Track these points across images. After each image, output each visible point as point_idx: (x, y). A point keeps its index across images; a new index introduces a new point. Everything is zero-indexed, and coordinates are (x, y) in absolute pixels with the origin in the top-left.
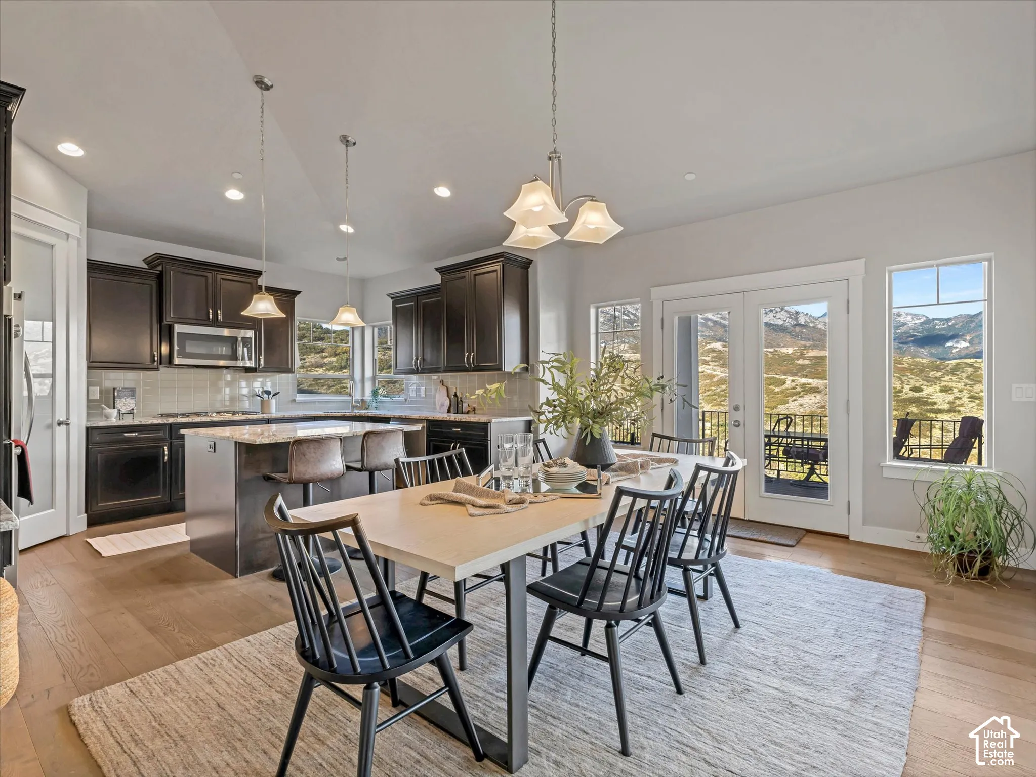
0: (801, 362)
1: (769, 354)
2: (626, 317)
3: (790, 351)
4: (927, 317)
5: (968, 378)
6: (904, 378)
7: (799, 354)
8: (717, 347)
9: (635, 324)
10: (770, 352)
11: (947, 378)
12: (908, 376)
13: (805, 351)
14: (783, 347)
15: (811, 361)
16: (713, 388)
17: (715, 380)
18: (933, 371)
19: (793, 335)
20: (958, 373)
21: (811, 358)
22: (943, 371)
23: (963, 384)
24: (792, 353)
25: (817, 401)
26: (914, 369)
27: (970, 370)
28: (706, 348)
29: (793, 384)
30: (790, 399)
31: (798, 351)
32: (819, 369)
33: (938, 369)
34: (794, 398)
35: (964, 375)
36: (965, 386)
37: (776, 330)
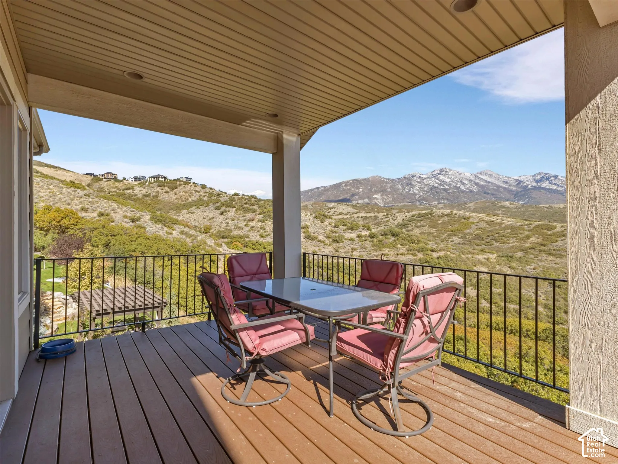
1: (545, 209)
2: (442, 187)
8: (506, 204)
9: (449, 191)
14: (557, 203)
16: (501, 232)
17: (503, 226)
28: (497, 206)
29: (564, 228)
30: (560, 239)
34: (563, 238)
37: (550, 193)
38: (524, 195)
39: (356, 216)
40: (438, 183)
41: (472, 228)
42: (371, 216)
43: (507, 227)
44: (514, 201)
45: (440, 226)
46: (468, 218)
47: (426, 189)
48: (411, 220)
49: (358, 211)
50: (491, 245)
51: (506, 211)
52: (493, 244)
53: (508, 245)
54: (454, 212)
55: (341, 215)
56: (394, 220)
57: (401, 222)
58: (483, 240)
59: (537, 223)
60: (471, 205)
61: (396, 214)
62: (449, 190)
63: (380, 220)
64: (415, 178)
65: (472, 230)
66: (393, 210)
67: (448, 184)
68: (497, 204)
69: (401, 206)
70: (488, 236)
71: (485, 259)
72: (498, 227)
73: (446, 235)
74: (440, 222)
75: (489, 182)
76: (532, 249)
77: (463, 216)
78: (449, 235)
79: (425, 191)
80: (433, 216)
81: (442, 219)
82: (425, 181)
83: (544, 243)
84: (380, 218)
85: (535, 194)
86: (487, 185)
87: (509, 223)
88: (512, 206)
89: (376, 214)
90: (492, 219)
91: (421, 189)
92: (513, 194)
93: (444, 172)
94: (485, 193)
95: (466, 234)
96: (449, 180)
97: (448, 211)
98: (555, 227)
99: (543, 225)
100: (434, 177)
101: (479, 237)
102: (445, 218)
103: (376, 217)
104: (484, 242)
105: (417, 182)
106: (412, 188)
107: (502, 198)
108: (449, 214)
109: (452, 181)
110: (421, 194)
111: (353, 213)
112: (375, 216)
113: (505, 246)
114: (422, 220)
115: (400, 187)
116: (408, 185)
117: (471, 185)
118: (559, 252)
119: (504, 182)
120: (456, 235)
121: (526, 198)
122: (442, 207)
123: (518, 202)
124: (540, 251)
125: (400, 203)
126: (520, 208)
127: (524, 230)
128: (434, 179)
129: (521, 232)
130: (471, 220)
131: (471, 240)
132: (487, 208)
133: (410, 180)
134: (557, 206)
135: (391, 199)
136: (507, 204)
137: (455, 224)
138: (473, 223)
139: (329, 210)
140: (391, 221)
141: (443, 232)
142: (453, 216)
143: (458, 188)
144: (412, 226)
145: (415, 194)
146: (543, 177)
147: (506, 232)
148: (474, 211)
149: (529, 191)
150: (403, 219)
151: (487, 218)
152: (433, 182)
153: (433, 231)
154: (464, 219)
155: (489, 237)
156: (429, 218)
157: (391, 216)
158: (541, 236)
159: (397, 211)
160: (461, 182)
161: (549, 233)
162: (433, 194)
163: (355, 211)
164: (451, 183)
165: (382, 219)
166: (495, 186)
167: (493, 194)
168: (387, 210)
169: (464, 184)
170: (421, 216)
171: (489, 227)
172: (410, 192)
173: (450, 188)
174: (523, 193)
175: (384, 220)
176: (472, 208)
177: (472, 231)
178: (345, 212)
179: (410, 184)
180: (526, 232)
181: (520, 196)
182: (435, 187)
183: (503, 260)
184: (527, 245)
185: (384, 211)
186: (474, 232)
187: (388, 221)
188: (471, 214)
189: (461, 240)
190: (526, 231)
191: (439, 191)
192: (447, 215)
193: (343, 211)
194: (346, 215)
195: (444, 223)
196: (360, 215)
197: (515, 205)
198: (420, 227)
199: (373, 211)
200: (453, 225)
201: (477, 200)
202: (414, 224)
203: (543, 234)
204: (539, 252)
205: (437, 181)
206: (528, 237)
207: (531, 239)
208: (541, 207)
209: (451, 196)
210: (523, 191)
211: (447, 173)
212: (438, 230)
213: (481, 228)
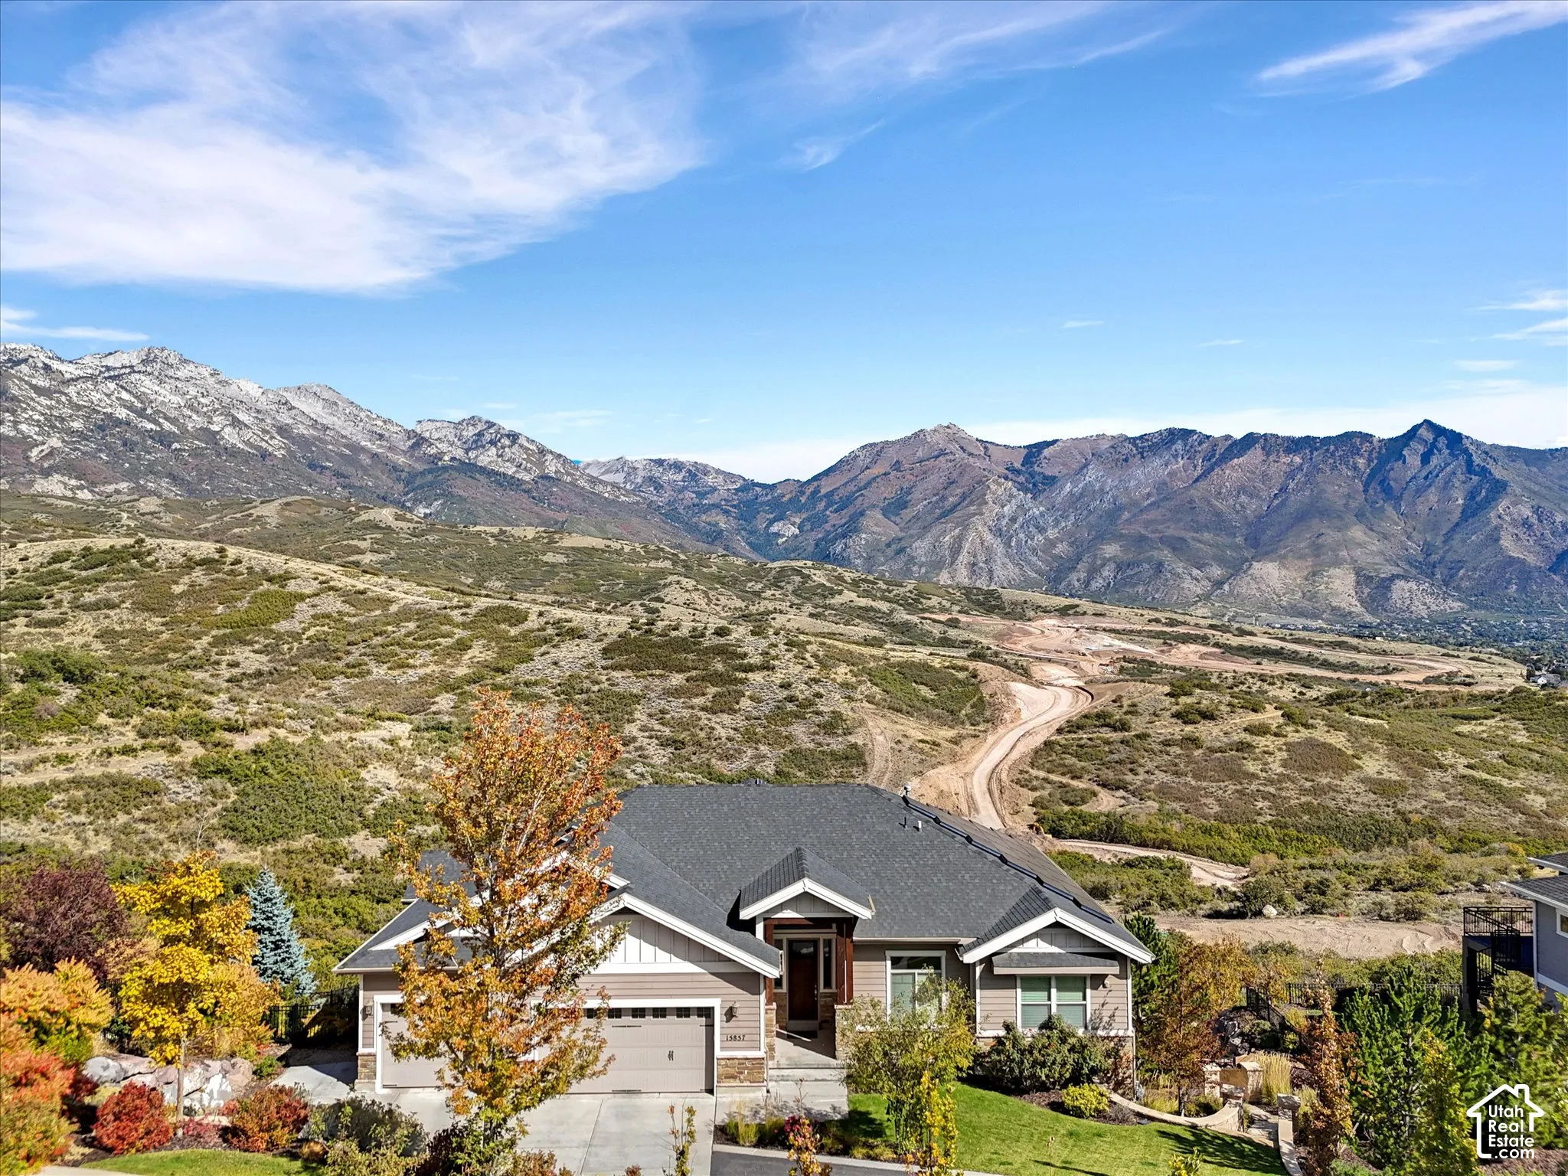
0: (549, 558)
1: (491, 540)
2: (149, 426)
3: (530, 533)
5: (794, 592)
6: (711, 593)
7: (546, 541)
8: (382, 518)
9: (176, 445)
10: (493, 535)
11: (768, 593)
12: (717, 589)
13: (556, 536)
14: (518, 524)
15: (568, 556)
16: (390, 628)
17: (394, 608)
18: (751, 580)
19: (533, 498)
20: (783, 584)
21: (567, 551)
22: (764, 581)
23: (788, 604)
24: (534, 539)
25: (581, 654)
26: (725, 577)
27: (798, 579)
29: (542, 621)
30: (538, 651)
31: (545, 535)
32: (581, 572)
33: (757, 574)
34: (544, 648)
35: (790, 588)
36: (791, 607)
37: (501, 485)
38: (431, 485)
40: (125, 404)
41: (298, 617)
43: (406, 614)
45: (181, 605)
46: (285, 578)
47: (76, 424)
48: (49, 576)
51: (386, 542)
53: (411, 672)
54: (231, 550)
58: (339, 659)
59: (483, 602)
62: (177, 438)
65: (301, 623)
67: (173, 413)
70: (352, 644)
71: (383, 740)
72: (378, 612)
73: (206, 639)
74: (178, 589)
75: (326, 429)
76: (475, 682)
77: (264, 571)
79: (69, 432)
80: (150, 565)
81: (186, 579)
82: (72, 390)
83: (500, 661)
85: (461, 487)
86: (320, 440)
87: (410, 599)
88: (400, 524)
90: (360, 586)
91: (53, 424)
92: (400, 479)
93: (157, 367)
94: (312, 466)
95: (279, 637)
96: (177, 399)
97: (208, 547)
99: (498, 608)
100: (112, 378)
101: (323, 649)
102: (198, 575)
104: (340, 665)
107: (370, 491)
108: (213, 560)
109: (191, 407)
110: (56, 443)
113: (403, 677)
114: (102, 581)
117: (264, 431)
119: (374, 434)
121: (438, 497)
122: (152, 508)
126: (424, 533)
127: (449, 621)
128: (112, 385)
129: (445, 628)
130: (292, 586)
131: (298, 657)
132: (322, 525)
134: (517, 532)
136: (387, 515)
137: (237, 599)
138: (301, 598)
141: (194, 628)
142: (227, 568)
143: (212, 437)
147: (403, 631)
149: (446, 475)
150: (12, 572)
151: (344, 578)
152: (110, 401)
153: (152, 623)
154: (270, 580)
155: (354, 649)
156: (129, 572)
158: (493, 644)
160: (226, 413)
161: (513, 632)
164: (187, 412)
166: (345, 446)
167: (338, 474)
169: (236, 423)
170: (91, 559)
171: (353, 610)
172: (3, 429)
173: (184, 430)
174: (430, 477)
177: (298, 627)
179: (1, 396)
180: (456, 630)
181: (422, 487)
182: (118, 422)
183: (430, 740)
184: (461, 670)
186: (304, 629)
188: (291, 564)
189: (264, 659)
190: (457, 626)
191: (137, 438)
192: (205, 563)
195: (193, 593)
197: (411, 521)
198: (95, 607)
200: (229, 602)
203: (495, 637)
205: (125, 395)
206: (463, 646)
207: (470, 654)
208: (479, 534)
210: (430, 471)
211: (171, 372)
212: (174, 621)
213: (328, 616)
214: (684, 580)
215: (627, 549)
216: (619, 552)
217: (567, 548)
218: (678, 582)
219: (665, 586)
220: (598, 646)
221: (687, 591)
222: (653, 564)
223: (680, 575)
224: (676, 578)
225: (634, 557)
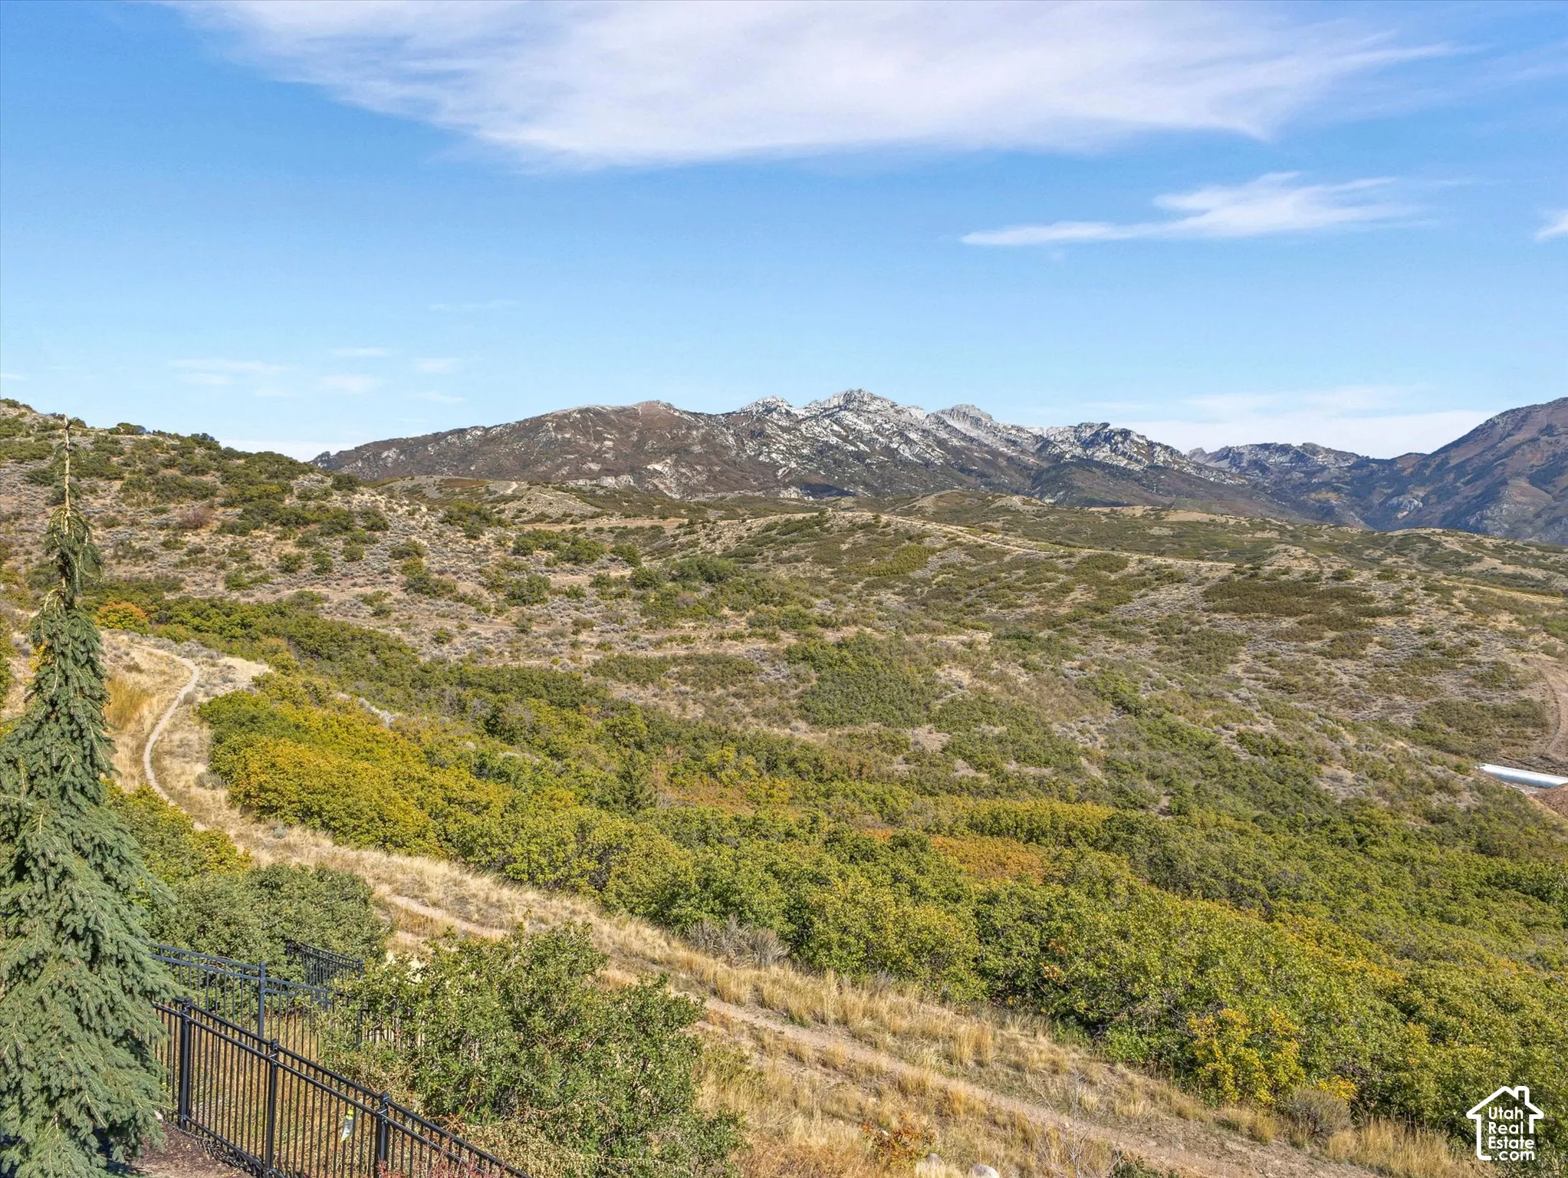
0: (1156, 531)
1: (1103, 517)
2: (849, 447)
3: (1139, 512)
4: (1358, 456)
6: (1322, 561)
7: (1153, 517)
8: (1013, 503)
9: (868, 461)
10: (1105, 514)
11: (1389, 560)
12: (1329, 555)
13: (1163, 513)
14: (1128, 505)
15: (1173, 529)
16: (1003, 575)
17: (1007, 558)
18: (1368, 548)
19: (1143, 484)
20: (1406, 552)
21: (1172, 525)
22: (1384, 548)
24: (1142, 516)
25: (1181, 596)
26: (1338, 545)
27: (1424, 546)
28: (992, 507)
29: (1142, 567)
30: (1136, 594)
31: (1152, 513)
32: (1186, 542)
33: (1375, 544)
34: (1143, 591)
35: (1415, 555)
37: (1114, 476)
38: (1054, 480)
39: (590, 525)
40: (838, 433)
41: (930, 567)
42: (641, 528)
43: (1017, 563)
44: (1032, 496)
45: (846, 559)
46: (921, 537)
47: (805, 451)
48: (761, 540)
49: (598, 510)
50: (977, 613)
51: (1015, 522)
52: (983, 611)
53: (1018, 611)
54: (884, 518)
55: (541, 521)
56: (714, 541)
57: (733, 546)
58: (959, 599)
59: (1086, 552)
60: (928, 503)
61: (720, 523)
62: (868, 455)
63: (670, 542)
64: (775, 415)
65: (930, 571)
66: (709, 511)
67: (866, 438)
68: (993, 502)
69: (733, 500)
70: (971, 588)
71: (964, 644)
72: (994, 562)
73: (860, 584)
74: (844, 547)
75: (972, 440)
76: (1075, 620)
77: (907, 531)
78: (869, 586)
79: (802, 456)
80: (827, 530)
81: (851, 540)
82: (803, 427)
83: (1102, 604)
84: (669, 533)
85: (1079, 479)
86: (969, 449)
87: (1021, 551)
88: (1027, 507)
89: (656, 521)
90: (981, 541)
91: (791, 451)
92: (1029, 476)
93: (856, 404)
94: (962, 470)
95: (914, 582)
96: (868, 427)
97: (868, 516)
98: (1124, 564)
99: (1100, 556)
100: (828, 416)
101: (947, 592)
102: (860, 537)
103: (658, 531)
104: (960, 605)
105: (780, 427)
106: (768, 445)
107: (1004, 485)
108: (870, 525)
109: (877, 432)
110: (793, 465)
111: (583, 517)
112: (652, 528)
113: (1011, 615)
114: (794, 542)
115: (731, 440)
116: (753, 435)
117: (928, 446)
118: (1135, 629)
119: (1008, 441)
120: (887, 587)
121: (1061, 488)
122: (849, 505)
123: (1040, 499)
124: (1094, 625)
125: (732, 490)
126: (1046, 514)
127: (1055, 569)
128: (827, 421)
129: (1049, 574)
130: (927, 542)
131: (927, 598)
132: (966, 511)
133: (759, 419)
134: (1127, 511)
135: (704, 477)
136: (1016, 501)
137: (884, 553)
138: (933, 552)
139: (502, 506)
140: (703, 542)
141: (853, 576)
142: (880, 530)
143: (892, 453)
144: (765, 559)
145: (775, 466)
146: (1097, 434)
147: (1014, 577)
148: (937, 517)
149: (1067, 471)
150: (741, 538)
151: (968, 536)
152: (826, 432)
153: (826, 572)
154: (910, 539)
155: (972, 592)
156: (813, 535)
157: (704, 527)
158: (1094, 588)
159: (722, 513)
160: (901, 434)
161: (1113, 577)
162: (826, 467)
163: (590, 509)
164: (875, 436)
165: (675, 537)
166: (987, 452)
167: (982, 475)
168: (689, 509)
169: (908, 441)
170: (790, 527)
171: (973, 561)
172: (761, 458)
173: (874, 449)
174: (1053, 473)
175: (682, 540)
176: (931, 510)
177: (929, 575)
178: (555, 511)
179: (760, 434)
180: (1060, 576)
181: (1047, 481)
182: (831, 447)
183: (1009, 647)
184: (1063, 611)
185: (682, 511)
186: (934, 577)
187: (695, 544)
188: (928, 526)
189: (902, 599)
190: (1061, 572)
191: (843, 458)
192: (866, 527)
193: (550, 511)
194: (558, 521)
195: (855, 550)
196: (604, 523)
197: (1035, 505)
198: (788, 560)
199: (647, 510)
200: (879, 556)
201: (943, 489)
202: (772, 554)
203: (1098, 581)
204: (1089, 630)
205: (836, 428)
206: (1065, 590)
207: (1072, 595)
208: (1093, 513)
209: (874, 473)
210: (1054, 468)
211: (865, 408)
212: (840, 572)
213: (952, 566)
214: (1292, 550)
215: (1232, 522)
216: (1224, 526)
217: (1173, 523)
218: (1286, 551)
219: (1272, 554)
220: (1198, 590)
221: (1296, 558)
222: (1259, 535)
223: (1287, 543)
224: (1283, 546)
225: (1239, 529)
